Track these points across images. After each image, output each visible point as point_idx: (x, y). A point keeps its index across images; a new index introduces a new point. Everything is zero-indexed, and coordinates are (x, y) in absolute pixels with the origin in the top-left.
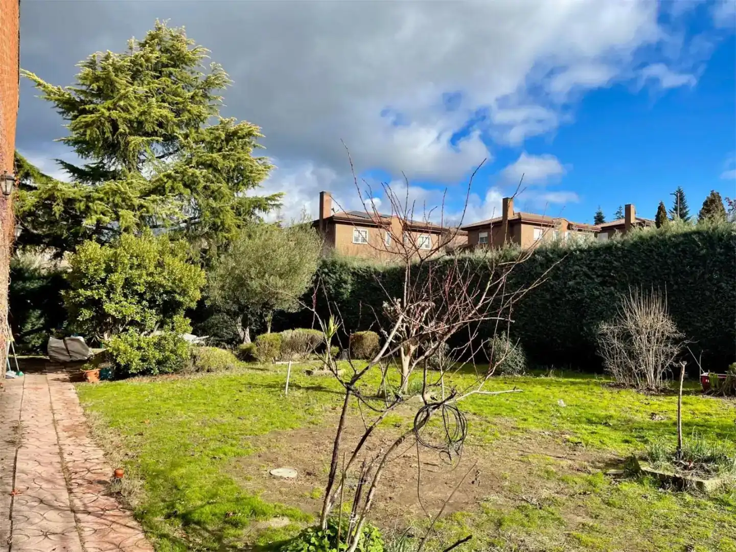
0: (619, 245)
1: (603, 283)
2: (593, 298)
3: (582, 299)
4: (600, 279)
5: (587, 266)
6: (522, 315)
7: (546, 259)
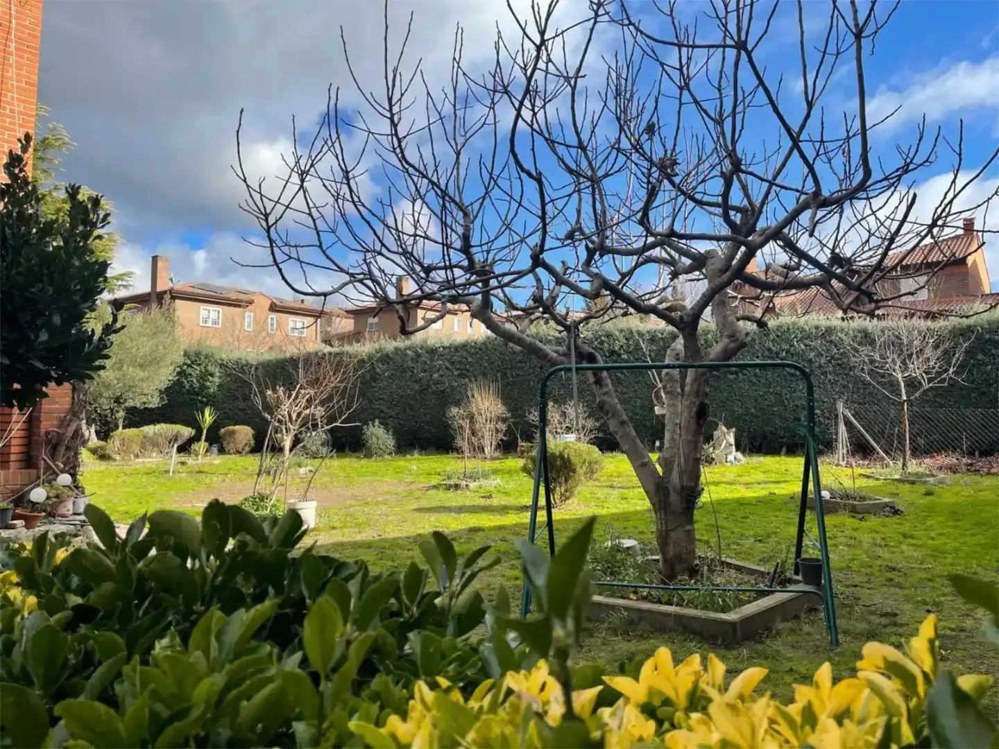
0: (473, 344)
1: (460, 376)
2: (453, 388)
3: (444, 390)
4: (458, 372)
5: (449, 360)
6: (396, 405)
7: (416, 354)
